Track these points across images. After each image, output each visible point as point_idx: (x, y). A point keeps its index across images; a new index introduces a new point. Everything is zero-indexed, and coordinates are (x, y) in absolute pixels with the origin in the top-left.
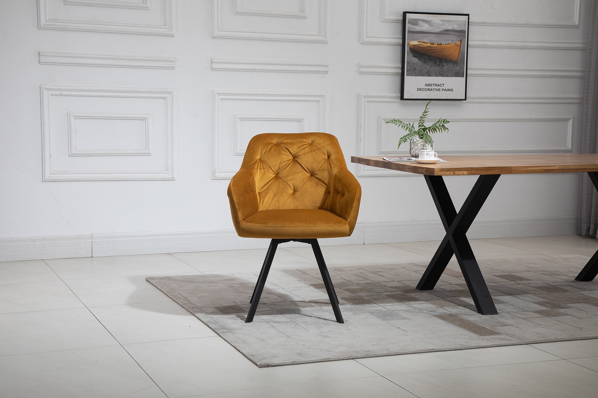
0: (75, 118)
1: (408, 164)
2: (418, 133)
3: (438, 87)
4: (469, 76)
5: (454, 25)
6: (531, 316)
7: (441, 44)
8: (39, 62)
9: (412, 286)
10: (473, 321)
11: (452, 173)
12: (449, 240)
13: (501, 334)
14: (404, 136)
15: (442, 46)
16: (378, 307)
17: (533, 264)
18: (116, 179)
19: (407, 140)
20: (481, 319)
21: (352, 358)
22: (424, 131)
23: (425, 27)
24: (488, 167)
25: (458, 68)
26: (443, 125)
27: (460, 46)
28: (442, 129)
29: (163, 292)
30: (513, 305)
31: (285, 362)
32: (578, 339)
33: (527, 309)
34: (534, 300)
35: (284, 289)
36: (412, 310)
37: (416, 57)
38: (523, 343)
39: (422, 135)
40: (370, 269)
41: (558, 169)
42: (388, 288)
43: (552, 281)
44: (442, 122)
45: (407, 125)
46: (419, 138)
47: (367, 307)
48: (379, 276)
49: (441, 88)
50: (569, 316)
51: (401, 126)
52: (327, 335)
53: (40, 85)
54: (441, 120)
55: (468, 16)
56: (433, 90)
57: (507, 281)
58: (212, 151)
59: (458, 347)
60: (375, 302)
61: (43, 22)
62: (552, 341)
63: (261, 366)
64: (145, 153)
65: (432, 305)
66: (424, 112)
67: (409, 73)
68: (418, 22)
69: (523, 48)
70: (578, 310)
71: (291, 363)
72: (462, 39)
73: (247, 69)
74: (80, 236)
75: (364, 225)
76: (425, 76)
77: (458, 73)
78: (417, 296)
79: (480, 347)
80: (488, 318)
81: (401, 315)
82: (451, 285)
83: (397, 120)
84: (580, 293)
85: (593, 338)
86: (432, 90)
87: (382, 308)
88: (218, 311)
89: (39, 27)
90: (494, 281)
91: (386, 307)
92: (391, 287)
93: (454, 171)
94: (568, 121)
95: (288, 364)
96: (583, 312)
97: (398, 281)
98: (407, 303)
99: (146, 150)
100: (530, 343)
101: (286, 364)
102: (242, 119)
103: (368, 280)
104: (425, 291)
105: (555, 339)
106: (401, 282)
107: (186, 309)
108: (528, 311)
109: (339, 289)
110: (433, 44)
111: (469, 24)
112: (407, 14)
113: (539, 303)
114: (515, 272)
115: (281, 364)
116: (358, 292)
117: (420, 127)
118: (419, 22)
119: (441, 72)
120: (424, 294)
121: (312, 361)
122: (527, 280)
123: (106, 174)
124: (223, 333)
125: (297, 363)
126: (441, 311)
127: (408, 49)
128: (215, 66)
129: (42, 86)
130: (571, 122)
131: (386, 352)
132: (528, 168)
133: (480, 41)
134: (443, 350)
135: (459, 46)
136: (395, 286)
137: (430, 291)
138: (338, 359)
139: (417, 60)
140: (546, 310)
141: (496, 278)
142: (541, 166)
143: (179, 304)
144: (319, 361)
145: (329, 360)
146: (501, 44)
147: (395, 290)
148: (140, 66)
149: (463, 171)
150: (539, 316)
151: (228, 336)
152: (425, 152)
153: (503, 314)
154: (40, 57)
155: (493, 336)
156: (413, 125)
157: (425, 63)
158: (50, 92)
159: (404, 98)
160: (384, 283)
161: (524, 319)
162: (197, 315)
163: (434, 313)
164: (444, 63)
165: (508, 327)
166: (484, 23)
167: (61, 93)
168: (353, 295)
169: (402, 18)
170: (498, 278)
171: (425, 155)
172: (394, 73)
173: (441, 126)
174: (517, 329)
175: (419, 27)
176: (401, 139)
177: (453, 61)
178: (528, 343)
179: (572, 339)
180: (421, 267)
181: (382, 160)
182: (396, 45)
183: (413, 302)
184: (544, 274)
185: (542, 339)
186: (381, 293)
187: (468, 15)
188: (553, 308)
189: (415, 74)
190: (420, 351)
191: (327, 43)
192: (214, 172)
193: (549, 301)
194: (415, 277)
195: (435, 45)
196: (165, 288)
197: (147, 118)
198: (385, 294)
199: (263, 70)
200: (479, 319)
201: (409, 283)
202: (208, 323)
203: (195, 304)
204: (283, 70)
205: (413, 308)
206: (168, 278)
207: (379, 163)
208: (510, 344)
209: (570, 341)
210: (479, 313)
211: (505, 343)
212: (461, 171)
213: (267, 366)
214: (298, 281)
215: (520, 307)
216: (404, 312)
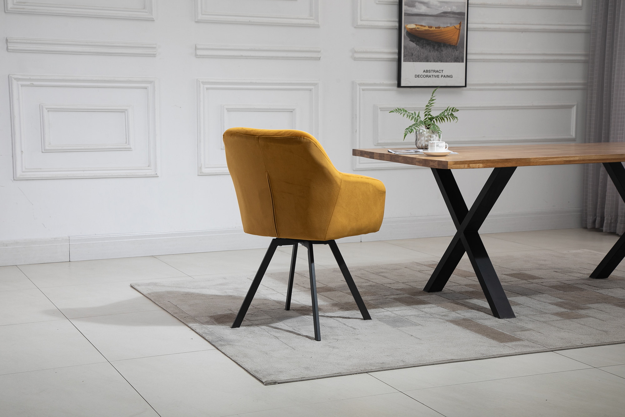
0: (48, 111)
1: (417, 157)
2: (424, 123)
3: (437, 73)
4: (468, 61)
6: (551, 319)
7: (439, 28)
8: (7, 49)
9: (420, 288)
10: (490, 326)
11: (466, 166)
12: (460, 239)
13: (523, 340)
14: (410, 127)
15: (441, 30)
16: (386, 312)
18: (94, 176)
19: (413, 131)
20: (498, 323)
21: (365, 371)
22: (431, 121)
24: (505, 159)
25: (457, 53)
26: (452, 114)
28: (451, 118)
29: (150, 299)
30: (529, 307)
31: (293, 378)
32: (606, 344)
33: (545, 311)
34: (551, 300)
35: (282, 294)
36: (423, 315)
37: (413, 41)
38: (548, 350)
39: (429, 125)
40: (372, 269)
41: (578, 160)
42: (394, 290)
43: (565, 279)
44: (451, 111)
45: (412, 114)
46: (426, 128)
47: (374, 312)
48: (382, 277)
49: (440, 74)
50: (591, 318)
51: (406, 116)
52: (335, 345)
53: (9, 75)
54: (449, 109)
56: (431, 76)
57: (518, 280)
58: (198, 145)
59: (479, 356)
60: (381, 306)
61: (10, 5)
62: (578, 347)
63: (267, 384)
64: (126, 148)
65: (444, 309)
66: (430, 100)
69: (524, 31)
70: (599, 311)
71: (299, 379)
72: (462, 22)
73: (234, 56)
74: (56, 239)
78: (426, 299)
79: (502, 355)
80: (506, 322)
81: (412, 320)
82: (460, 286)
83: (402, 109)
84: (598, 291)
85: (621, 342)
86: (430, 76)
87: (390, 313)
88: (213, 320)
89: (6, 11)
90: (505, 281)
91: (395, 312)
92: (397, 289)
93: (469, 164)
94: (571, 108)
95: (296, 380)
96: (605, 313)
97: (403, 283)
99: (126, 144)
100: (555, 349)
101: (294, 380)
102: (229, 110)
103: (371, 282)
104: (434, 293)
105: (582, 344)
106: (406, 283)
107: (178, 319)
108: (546, 313)
109: (341, 293)
110: (431, 27)
111: (469, 5)
113: (557, 304)
114: (525, 269)
115: (288, 381)
116: (362, 295)
121: (322, 377)
122: (539, 278)
123: (84, 171)
124: (221, 345)
125: (306, 379)
126: (453, 315)
128: (199, 53)
129: (11, 75)
130: (574, 110)
131: (401, 364)
132: (547, 159)
133: (480, 23)
134: (463, 360)
135: (458, 29)
136: (401, 287)
137: (439, 293)
138: (351, 373)
140: (565, 311)
141: (506, 277)
142: (561, 157)
143: (169, 313)
144: (330, 376)
145: (340, 374)
146: (502, 26)
147: (401, 293)
148: (118, 53)
149: (478, 163)
150: (559, 318)
151: (227, 349)
152: (436, 144)
153: (521, 317)
154: (8, 43)
155: (514, 343)
156: (419, 114)
157: (423, 48)
158: (20, 83)
159: (402, 85)
160: (388, 285)
161: (544, 322)
162: (190, 325)
163: (447, 318)
165: (528, 332)
166: (484, 4)
167: (32, 84)
170: (509, 277)
171: (436, 146)
172: (390, 59)
173: (450, 115)
174: (539, 334)
176: (406, 129)
177: (453, 45)
178: (553, 350)
179: (599, 344)
180: (425, 267)
181: (387, 153)
182: (392, 28)
183: (423, 306)
184: (556, 272)
185: (568, 345)
186: (387, 296)
188: (573, 309)
189: (413, 59)
190: (439, 361)
191: (319, 27)
192: (200, 168)
193: (567, 301)
194: (421, 278)
195: (434, 29)
196: (153, 295)
197: (126, 110)
198: (391, 297)
199: (251, 57)
200: (496, 323)
201: (415, 284)
202: (203, 335)
203: (187, 313)
204: (272, 57)
205: (423, 313)
206: (155, 284)
207: (385, 156)
208: (534, 352)
209: (597, 346)
210: (496, 317)
211: (529, 350)
212: (477, 164)
213: (273, 384)
214: (297, 285)
215: (537, 309)
216: (415, 317)
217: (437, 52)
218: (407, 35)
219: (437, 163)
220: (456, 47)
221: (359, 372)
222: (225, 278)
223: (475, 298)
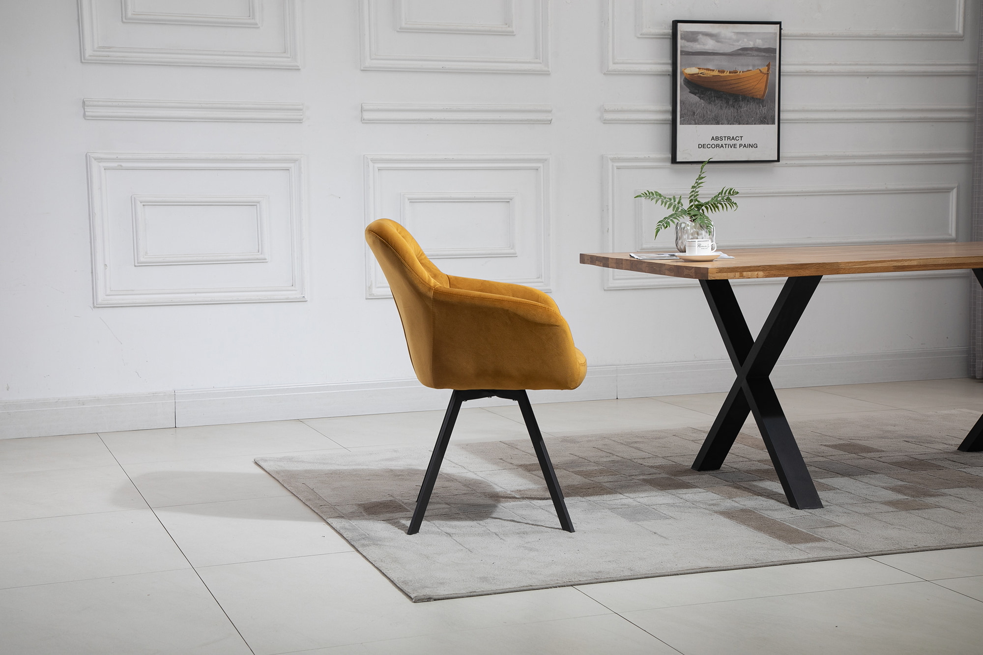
0: (143, 205)
1: (669, 263)
2: (687, 212)
3: (733, 141)
4: (782, 123)
5: (757, 40)
6: (878, 511)
7: (735, 72)
8: (85, 116)
9: (686, 464)
10: (779, 520)
11: (738, 274)
12: (741, 388)
13: (824, 540)
14: (665, 218)
15: (739, 75)
16: (626, 500)
17: (891, 425)
18: (211, 301)
19: (670, 225)
20: (793, 516)
21: (570, 584)
22: (698, 210)
23: (709, 45)
25: (764, 110)
26: (728, 199)
27: (767, 74)
28: (728, 205)
29: (278, 480)
30: (849, 492)
31: (457, 592)
32: (954, 546)
33: (872, 499)
34: (886, 483)
35: (476, 472)
36: (681, 504)
37: (695, 94)
38: (860, 555)
39: (694, 216)
40: (621, 438)
41: (917, 265)
42: (646, 468)
43: (919, 452)
44: (727, 194)
45: (670, 199)
46: (691, 221)
47: (608, 499)
48: (633, 449)
49: (738, 143)
50: (942, 509)
51: (660, 201)
52: (534, 547)
53: (87, 154)
54: (724, 191)
55: (779, 25)
56: (724, 146)
57: (844, 453)
58: (365, 253)
60: (621, 491)
61: (89, 52)
62: (909, 550)
63: (417, 600)
64: (257, 259)
65: (715, 495)
66: (697, 178)
67: (684, 120)
68: (697, 36)
69: (872, 75)
70: (958, 499)
71: (467, 595)
72: (771, 63)
73: (419, 120)
74: (156, 393)
75: (617, 368)
76: (711, 124)
77: (765, 118)
78: (693, 481)
79: (786, 562)
80: (806, 514)
81: (662, 511)
82: (750, 462)
83: (654, 192)
84: (965, 470)
86: (722, 146)
87: (631, 500)
88: (362, 510)
89: (83, 61)
90: (823, 455)
91: (638, 500)
92: (652, 467)
93: (741, 272)
94: (950, 192)
95: (462, 595)
96: (966, 501)
97: (663, 458)
98: (673, 491)
99: (258, 253)
100: (871, 554)
101: (459, 595)
102: (412, 201)
103: (615, 457)
104: (706, 472)
105: (915, 547)
106: (668, 458)
107: (311, 509)
108: (874, 502)
109: (566, 471)
110: (723, 72)
111: (782, 38)
112: (679, 24)
113: (894, 489)
114: (860, 438)
115: (449, 596)
116: (596, 475)
117: (692, 204)
118: (699, 37)
119: (737, 117)
120: (704, 476)
121: (502, 591)
122: (878, 451)
123: (196, 293)
124: (363, 545)
125: (477, 594)
126: (728, 504)
127: (682, 81)
128: (367, 116)
129: (90, 154)
130: (954, 194)
131: (627, 573)
132: (867, 264)
133: (801, 65)
135: (765, 74)
136: (658, 464)
137: (716, 472)
138: (547, 586)
139: (697, 98)
140: (904, 499)
141: (826, 449)
142: (889, 261)
144: (515, 589)
145: (531, 588)
146: (835, 68)
147: (657, 471)
148: (246, 119)
149: (757, 271)
150: (891, 509)
151: (369, 552)
152: (697, 243)
153: (832, 507)
154: (86, 107)
155: (810, 545)
156: (680, 200)
157: (710, 103)
158: (103, 164)
159: (678, 160)
160: (640, 461)
161: (865, 514)
163: (716, 508)
164: (741, 103)
165: (836, 528)
166: (807, 36)
167: (121, 165)
168: (587, 480)
169: (671, 31)
170: (831, 449)
171: (697, 247)
172: (660, 121)
173: (726, 200)
174: (853, 531)
175: (699, 44)
176: (659, 222)
177: (757, 98)
178: (869, 554)
179: (943, 547)
180: (704, 434)
181: (629, 258)
182: (661, 74)
183: (685, 491)
184: (907, 441)
185: (893, 548)
186: (633, 477)
187: (780, 23)
188: (916, 496)
189: (694, 120)
190: (686, 570)
191: (549, 75)
192: (369, 288)
193: (911, 484)
194: (693, 450)
195: (726, 74)
196: (283, 474)
197: (259, 202)
198: (640, 478)
199: (445, 120)
200: (791, 516)
201: (682, 459)
202: (341, 531)
203: (326, 500)
204: (478, 120)
205: (682, 501)
206: (290, 459)
207: (623, 262)
208: (837, 557)
209: (939, 550)
210: (792, 507)
211: (829, 555)
212: (754, 272)
213: (427, 600)
214: (501, 461)
215: (861, 495)
216: (667, 506)
217: (732, 109)
218: (684, 84)
219: (693, 271)
220: (763, 101)
221: (560, 585)
222: (395, 451)
223: (768, 479)
